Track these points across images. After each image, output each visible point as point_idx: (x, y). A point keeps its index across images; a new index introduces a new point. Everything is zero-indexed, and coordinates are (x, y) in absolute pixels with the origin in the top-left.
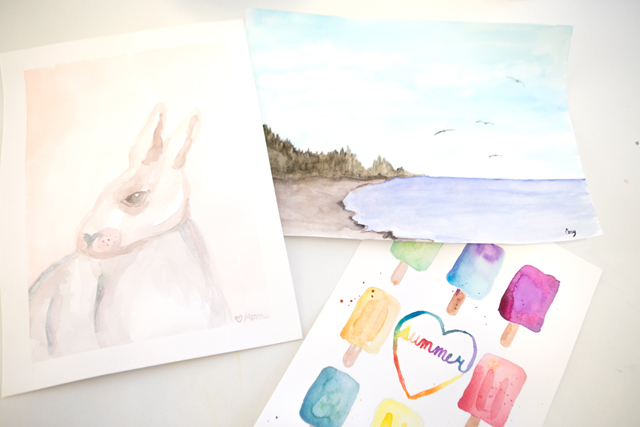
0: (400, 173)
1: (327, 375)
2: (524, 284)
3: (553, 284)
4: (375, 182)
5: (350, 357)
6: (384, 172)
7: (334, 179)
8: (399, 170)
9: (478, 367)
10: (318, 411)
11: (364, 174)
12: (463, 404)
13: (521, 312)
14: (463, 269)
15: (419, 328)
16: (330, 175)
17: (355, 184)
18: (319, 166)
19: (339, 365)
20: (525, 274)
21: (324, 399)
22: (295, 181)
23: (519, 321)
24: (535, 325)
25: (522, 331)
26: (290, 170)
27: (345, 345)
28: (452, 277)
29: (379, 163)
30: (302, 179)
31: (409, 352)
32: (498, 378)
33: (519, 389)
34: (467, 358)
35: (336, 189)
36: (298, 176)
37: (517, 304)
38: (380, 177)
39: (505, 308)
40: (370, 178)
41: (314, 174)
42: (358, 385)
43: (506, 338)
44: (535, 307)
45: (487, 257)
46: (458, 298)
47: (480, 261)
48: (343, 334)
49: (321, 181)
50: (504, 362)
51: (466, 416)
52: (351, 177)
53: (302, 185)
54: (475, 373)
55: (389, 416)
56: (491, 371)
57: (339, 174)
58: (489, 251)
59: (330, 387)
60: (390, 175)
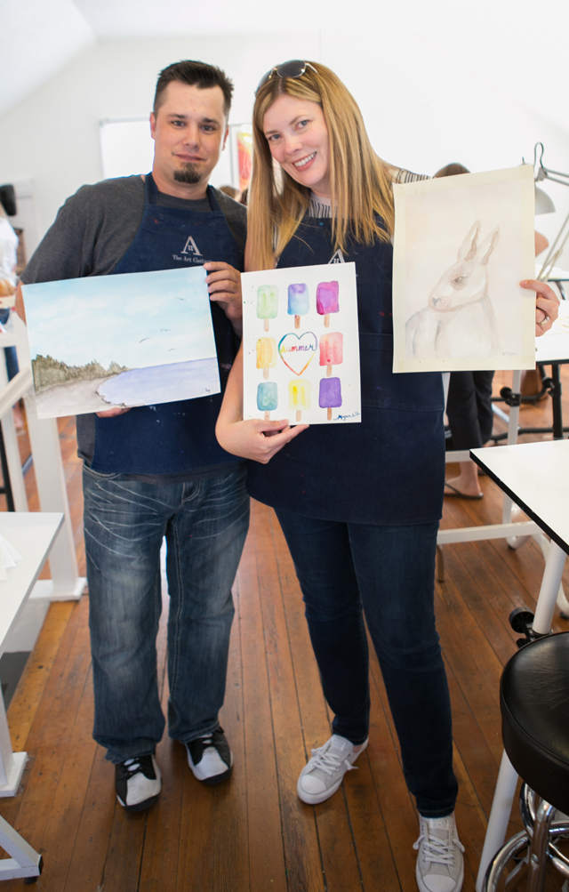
0: (124, 370)
1: (261, 388)
2: (322, 293)
3: (335, 284)
4: (112, 377)
5: (266, 375)
6: (116, 370)
7: (91, 380)
8: (124, 367)
9: (321, 345)
10: (265, 404)
11: (106, 374)
12: (322, 363)
13: (327, 307)
14: (292, 305)
15: (287, 344)
16: (88, 378)
17: (101, 380)
18: (82, 374)
19: (264, 381)
20: (320, 289)
21: (265, 398)
22: (71, 384)
23: (329, 312)
24: (335, 309)
25: (332, 315)
26: (67, 379)
27: (261, 370)
28: (290, 312)
29: (113, 365)
30: (75, 383)
31: (288, 356)
32: (331, 344)
33: (342, 342)
34: (314, 344)
35: (92, 385)
36: (71, 381)
37: (324, 305)
38: (114, 373)
39: (320, 310)
40: (109, 375)
41: (80, 378)
42: (275, 384)
43: (326, 323)
44: (332, 301)
45: (300, 292)
46: (297, 319)
47: (298, 296)
48: (258, 367)
49: (85, 382)
50: (330, 335)
51: (325, 367)
52: (99, 377)
53: (75, 386)
54: (320, 348)
55: (295, 389)
56: (327, 342)
57: (93, 376)
58: (299, 288)
59: (265, 392)
60: (119, 371)
